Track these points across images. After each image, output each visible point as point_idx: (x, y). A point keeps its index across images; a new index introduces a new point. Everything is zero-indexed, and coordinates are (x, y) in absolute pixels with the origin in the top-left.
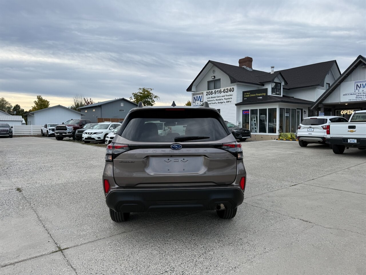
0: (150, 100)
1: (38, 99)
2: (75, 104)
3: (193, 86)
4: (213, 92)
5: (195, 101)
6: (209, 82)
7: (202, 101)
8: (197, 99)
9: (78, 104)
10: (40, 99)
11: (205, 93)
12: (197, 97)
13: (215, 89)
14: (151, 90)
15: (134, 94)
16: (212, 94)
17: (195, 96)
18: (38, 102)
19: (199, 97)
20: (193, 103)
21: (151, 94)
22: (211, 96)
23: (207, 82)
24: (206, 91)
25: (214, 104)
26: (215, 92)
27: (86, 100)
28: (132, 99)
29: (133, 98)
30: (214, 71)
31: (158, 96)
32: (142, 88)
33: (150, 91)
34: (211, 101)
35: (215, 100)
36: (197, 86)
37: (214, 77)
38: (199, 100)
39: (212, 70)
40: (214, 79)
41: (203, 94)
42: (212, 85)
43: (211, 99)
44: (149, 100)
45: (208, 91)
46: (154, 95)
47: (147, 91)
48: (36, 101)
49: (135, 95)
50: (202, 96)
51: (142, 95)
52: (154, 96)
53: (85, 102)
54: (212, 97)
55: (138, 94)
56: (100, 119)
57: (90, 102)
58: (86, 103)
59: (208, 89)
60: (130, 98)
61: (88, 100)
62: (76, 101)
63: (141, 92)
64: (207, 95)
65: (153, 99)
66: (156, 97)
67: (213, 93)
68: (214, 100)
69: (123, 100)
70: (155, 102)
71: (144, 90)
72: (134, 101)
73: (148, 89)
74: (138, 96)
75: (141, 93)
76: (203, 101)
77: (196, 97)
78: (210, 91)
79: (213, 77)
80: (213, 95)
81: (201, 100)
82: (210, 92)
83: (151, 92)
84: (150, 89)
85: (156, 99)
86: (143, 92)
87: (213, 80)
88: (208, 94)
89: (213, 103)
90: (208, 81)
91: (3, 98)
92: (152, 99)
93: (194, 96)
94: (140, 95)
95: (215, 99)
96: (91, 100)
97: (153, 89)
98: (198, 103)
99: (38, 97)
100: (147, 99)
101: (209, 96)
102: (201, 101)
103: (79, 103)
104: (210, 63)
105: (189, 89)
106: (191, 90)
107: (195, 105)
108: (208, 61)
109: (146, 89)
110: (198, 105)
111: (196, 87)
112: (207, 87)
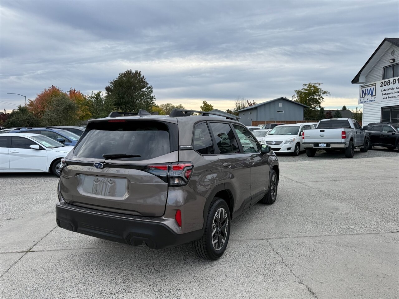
0: (318, 97)
1: (204, 104)
2: (237, 107)
3: (360, 76)
4: (391, 81)
5: (364, 96)
6: (385, 69)
7: (374, 94)
8: (367, 93)
9: (239, 107)
10: (205, 103)
11: (379, 84)
12: (368, 89)
13: (393, 76)
14: (320, 84)
15: (297, 91)
16: (389, 84)
17: (364, 89)
18: (204, 107)
19: (371, 89)
20: (361, 98)
21: (319, 90)
22: (387, 87)
23: (382, 68)
24: (381, 81)
25: (392, 99)
26: (394, 81)
27: (249, 102)
28: (295, 98)
29: (296, 96)
30: (393, 53)
31: (328, 91)
32: (307, 84)
33: (317, 86)
34: (388, 94)
35: (394, 93)
36: (368, 75)
37: (394, 60)
38: (370, 94)
39: (391, 51)
40: (393, 64)
41: (376, 85)
42: (390, 72)
43: (387, 92)
44: (315, 97)
45: (383, 81)
46: (322, 90)
47: (314, 87)
48: (202, 106)
49: (299, 93)
50: (374, 88)
51: (307, 91)
52: (322, 92)
53: (247, 104)
54: (389, 89)
55: (303, 91)
56: (254, 122)
57: (253, 103)
58: (249, 105)
59: (384, 78)
60: (293, 96)
61: (250, 102)
62: (237, 105)
63: (306, 88)
64: (381, 86)
65: (322, 95)
66: (325, 93)
67: (392, 83)
68: (392, 93)
69: (282, 99)
70: (323, 100)
71: (310, 86)
72: (297, 100)
73: (315, 84)
74: (301, 93)
75: (306, 90)
76: (375, 96)
77: (366, 90)
78: (387, 80)
79: (392, 61)
80: (391, 86)
81: (372, 94)
82: (386, 82)
83: (319, 87)
84: (318, 83)
85: (325, 95)
86: (308, 89)
87: (391, 64)
88: (383, 85)
89: (390, 98)
90: (384, 66)
91: (181, 105)
92: (319, 96)
93: (362, 89)
94: (305, 92)
95: (393, 91)
96: (254, 102)
97: (322, 83)
98: (368, 99)
99: (203, 102)
100: (313, 96)
101: (384, 88)
102: (372, 96)
103: (241, 105)
104: (386, 42)
105: (355, 80)
106: (358, 82)
107: (364, 101)
108: (384, 39)
109: (313, 84)
110: (368, 100)
111: (366, 77)
112: (382, 75)
